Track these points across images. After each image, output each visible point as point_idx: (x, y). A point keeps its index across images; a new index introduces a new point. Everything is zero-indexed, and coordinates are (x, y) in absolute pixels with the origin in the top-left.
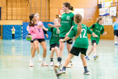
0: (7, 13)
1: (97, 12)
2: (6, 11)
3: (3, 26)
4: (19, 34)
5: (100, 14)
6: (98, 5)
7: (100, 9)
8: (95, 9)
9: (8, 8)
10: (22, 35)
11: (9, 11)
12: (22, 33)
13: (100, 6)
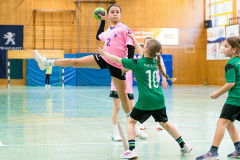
0: (34, 36)
1: (203, 35)
2: (32, 33)
3: (27, 60)
4: (58, 76)
5: (209, 39)
6: (205, 22)
7: (209, 30)
8: (200, 30)
9: (37, 28)
10: (63, 78)
11: (39, 33)
12: (63, 74)
13: (208, 24)
